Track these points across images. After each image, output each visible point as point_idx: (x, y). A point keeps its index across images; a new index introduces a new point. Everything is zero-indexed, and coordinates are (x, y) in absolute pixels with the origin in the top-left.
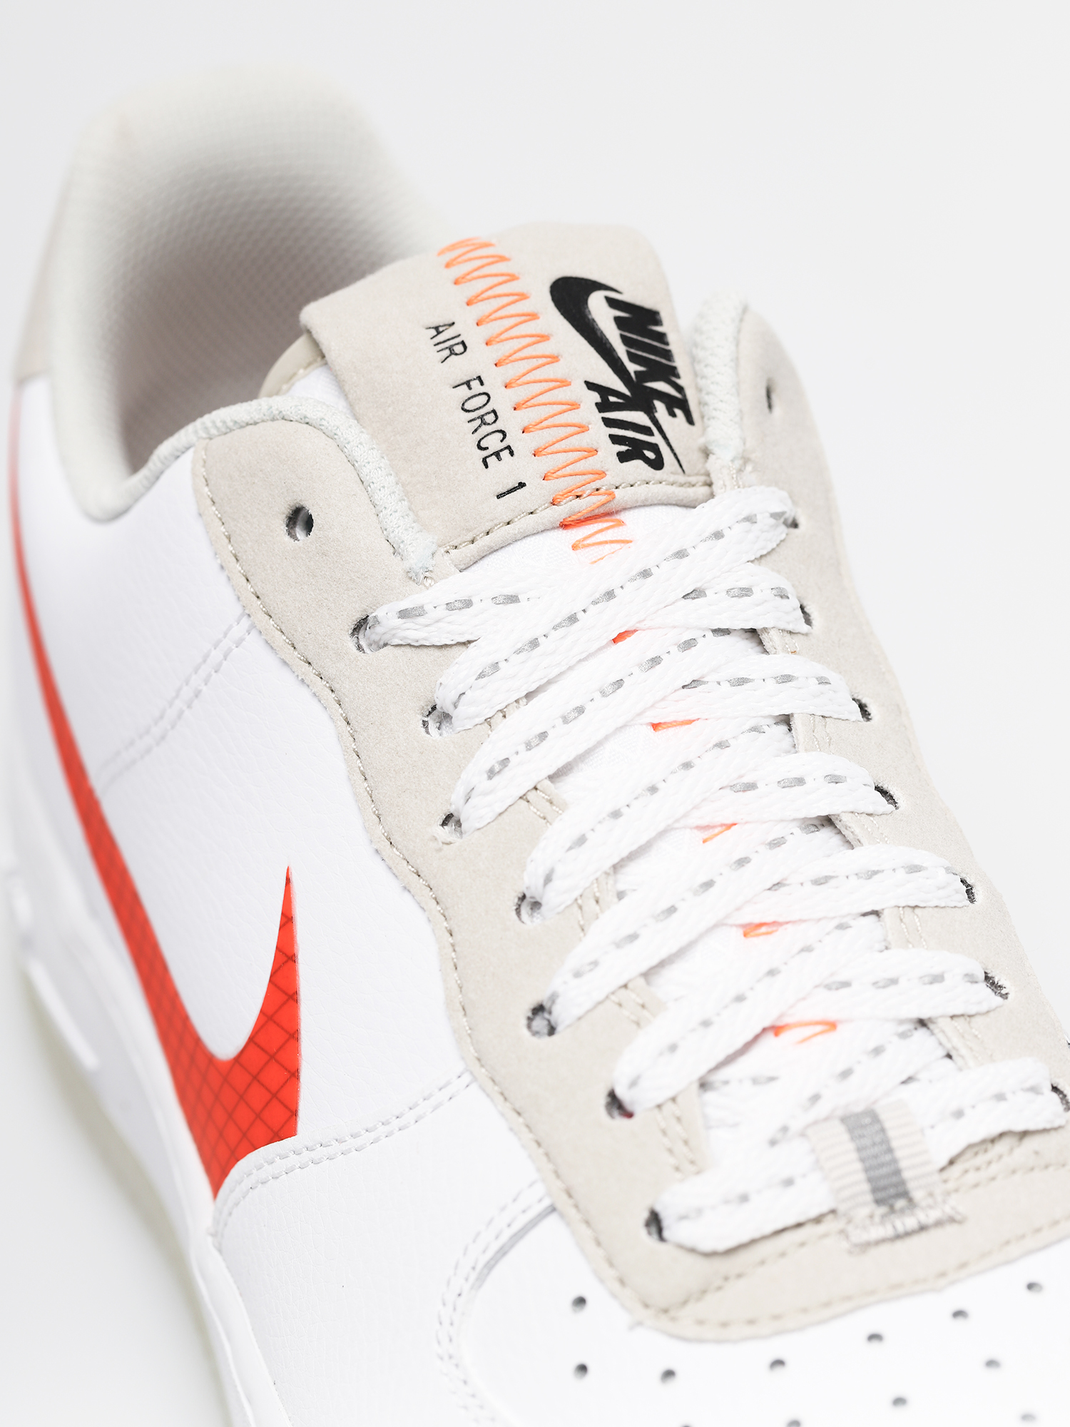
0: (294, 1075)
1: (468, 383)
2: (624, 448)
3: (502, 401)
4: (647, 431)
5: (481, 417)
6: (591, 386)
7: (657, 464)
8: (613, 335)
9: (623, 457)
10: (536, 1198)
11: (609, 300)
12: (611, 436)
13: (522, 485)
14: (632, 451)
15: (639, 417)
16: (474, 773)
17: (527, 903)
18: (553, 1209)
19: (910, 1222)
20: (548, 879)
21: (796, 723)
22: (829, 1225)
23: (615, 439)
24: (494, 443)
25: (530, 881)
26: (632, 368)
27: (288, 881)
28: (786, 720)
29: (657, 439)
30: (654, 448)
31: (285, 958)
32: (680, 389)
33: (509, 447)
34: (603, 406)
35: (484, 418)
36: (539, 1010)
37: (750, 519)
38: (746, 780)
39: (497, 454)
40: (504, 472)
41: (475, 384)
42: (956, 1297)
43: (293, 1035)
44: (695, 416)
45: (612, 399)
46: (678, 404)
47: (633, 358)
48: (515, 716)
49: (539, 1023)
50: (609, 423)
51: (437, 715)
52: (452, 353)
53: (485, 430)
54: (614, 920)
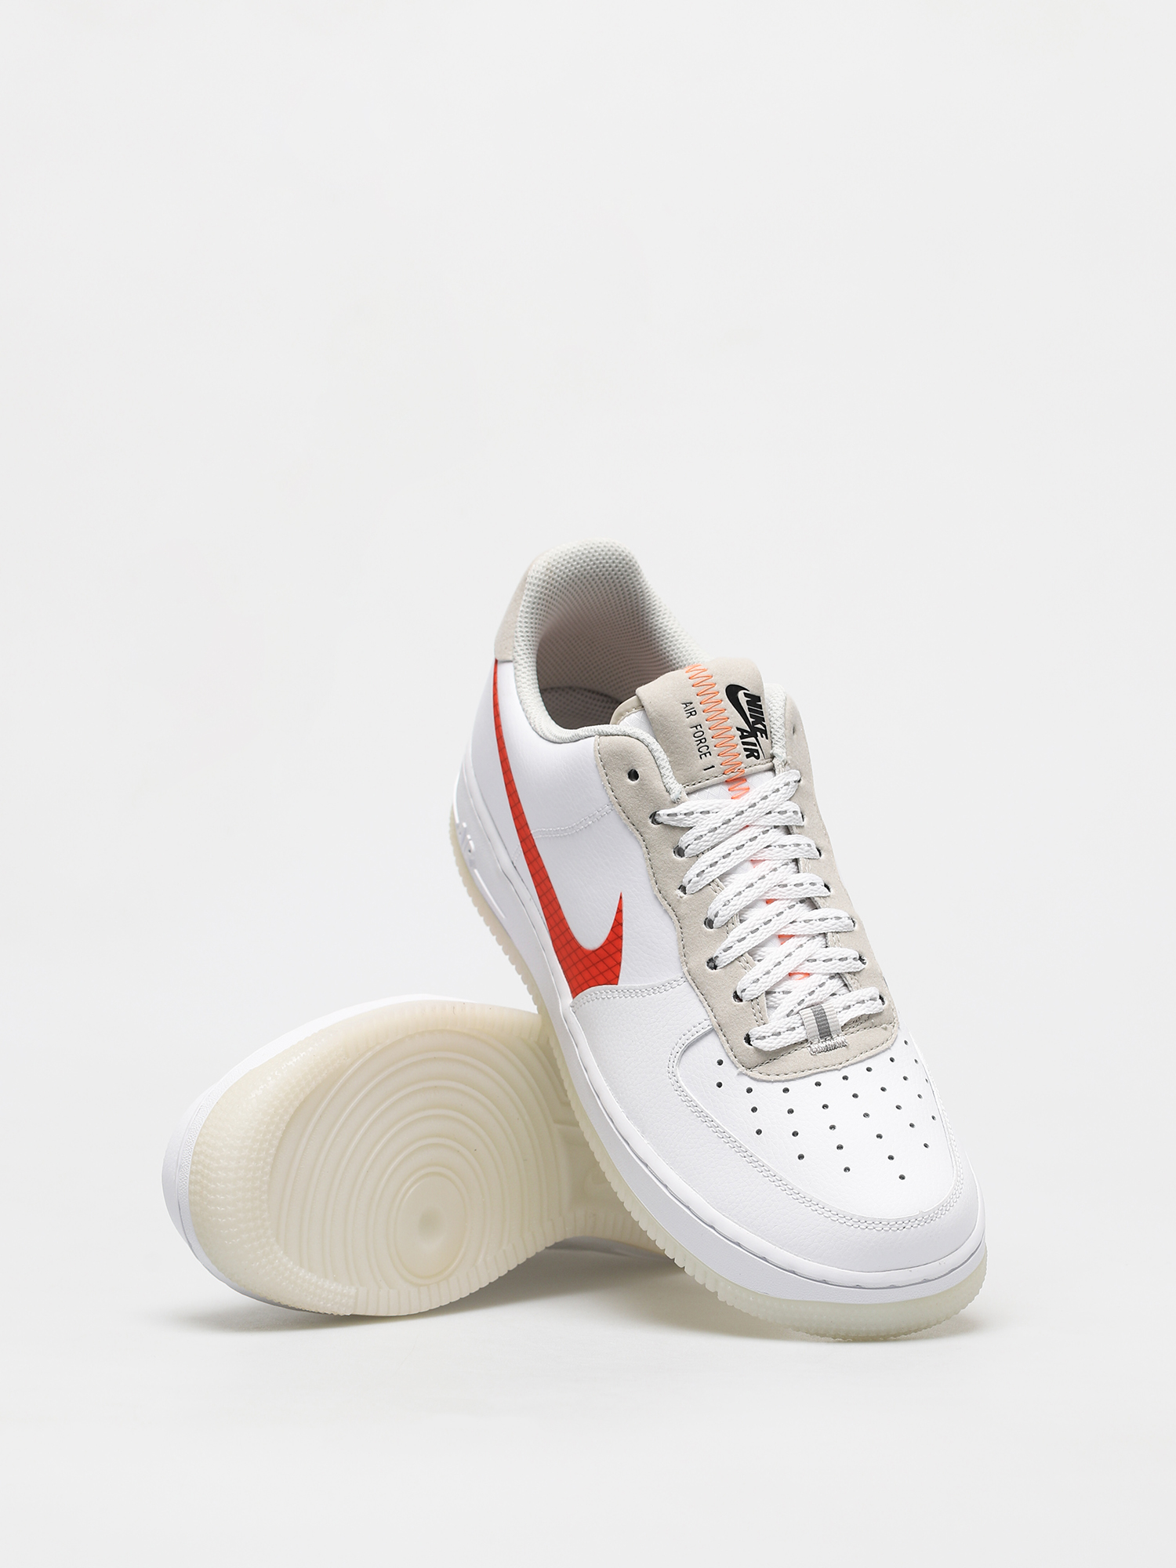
0: (620, 951)
1: (696, 727)
2: (748, 753)
3: (708, 734)
4: (755, 745)
5: (700, 740)
6: (738, 729)
7: (758, 758)
8: (745, 707)
9: (748, 756)
10: (706, 1026)
11: (745, 693)
12: (744, 749)
13: (713, 767)
14: (752, 753)
15: (752, 740)
16: (691, 874)
17: (709, 923)
18: (712, 1030)
19: (830, 1043)
20: (716, 916)
21: (801, 863)
22: (806, 1045)
23: (746, 750)
24: (704, 750)
25: (711, 915)
26: (751, 720)
27: (621, 897)
28: (796, 861)
29: (758, 748)
30: (757, 751)
31: (620, 911)
32: (765, 726)
33: (709, 752)
34: (742, 737)
35: (701, 741)
36: (711, 960)
37: (787, 784)
38: (784, 883)
39: (705, 754)
40: (707, 761)
41: (699, 727)
42: (844, 1072)
43: (621, 938)
44: (769, 736)
45: (745, 734)
46: (764, 732)
47: (751, 716)
48: (707, 854)
49: (711, 964)
50: (744, 743)
51: (680, 852)
52: (691, 715)
53: (701, 745)
54: (739, 930)
